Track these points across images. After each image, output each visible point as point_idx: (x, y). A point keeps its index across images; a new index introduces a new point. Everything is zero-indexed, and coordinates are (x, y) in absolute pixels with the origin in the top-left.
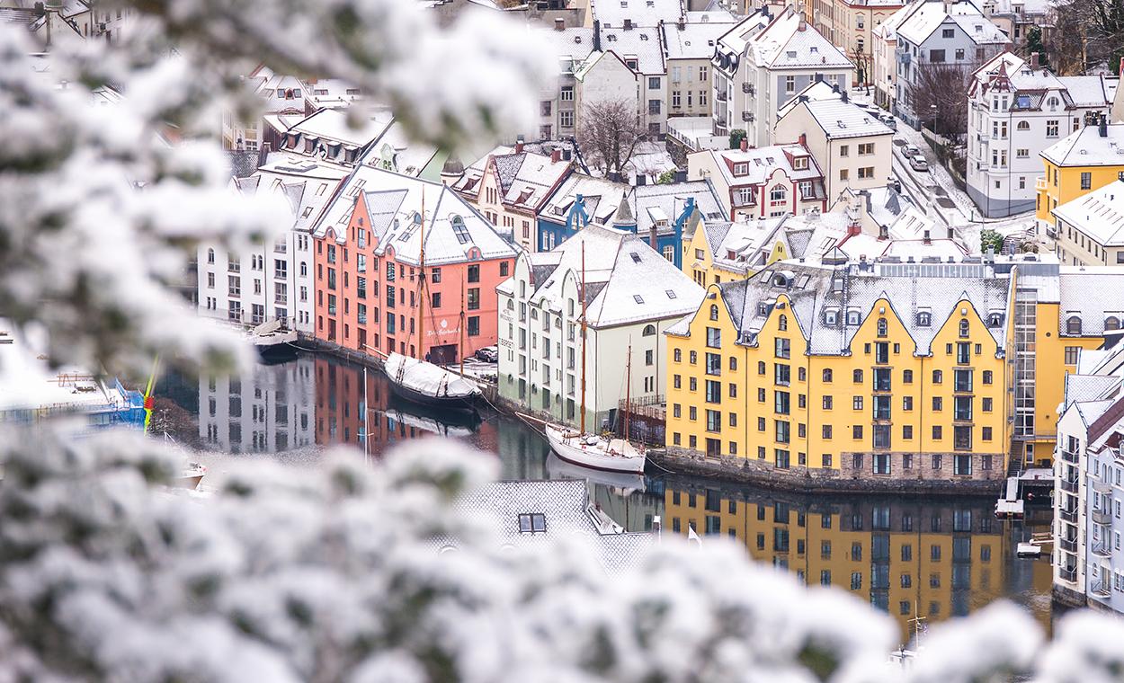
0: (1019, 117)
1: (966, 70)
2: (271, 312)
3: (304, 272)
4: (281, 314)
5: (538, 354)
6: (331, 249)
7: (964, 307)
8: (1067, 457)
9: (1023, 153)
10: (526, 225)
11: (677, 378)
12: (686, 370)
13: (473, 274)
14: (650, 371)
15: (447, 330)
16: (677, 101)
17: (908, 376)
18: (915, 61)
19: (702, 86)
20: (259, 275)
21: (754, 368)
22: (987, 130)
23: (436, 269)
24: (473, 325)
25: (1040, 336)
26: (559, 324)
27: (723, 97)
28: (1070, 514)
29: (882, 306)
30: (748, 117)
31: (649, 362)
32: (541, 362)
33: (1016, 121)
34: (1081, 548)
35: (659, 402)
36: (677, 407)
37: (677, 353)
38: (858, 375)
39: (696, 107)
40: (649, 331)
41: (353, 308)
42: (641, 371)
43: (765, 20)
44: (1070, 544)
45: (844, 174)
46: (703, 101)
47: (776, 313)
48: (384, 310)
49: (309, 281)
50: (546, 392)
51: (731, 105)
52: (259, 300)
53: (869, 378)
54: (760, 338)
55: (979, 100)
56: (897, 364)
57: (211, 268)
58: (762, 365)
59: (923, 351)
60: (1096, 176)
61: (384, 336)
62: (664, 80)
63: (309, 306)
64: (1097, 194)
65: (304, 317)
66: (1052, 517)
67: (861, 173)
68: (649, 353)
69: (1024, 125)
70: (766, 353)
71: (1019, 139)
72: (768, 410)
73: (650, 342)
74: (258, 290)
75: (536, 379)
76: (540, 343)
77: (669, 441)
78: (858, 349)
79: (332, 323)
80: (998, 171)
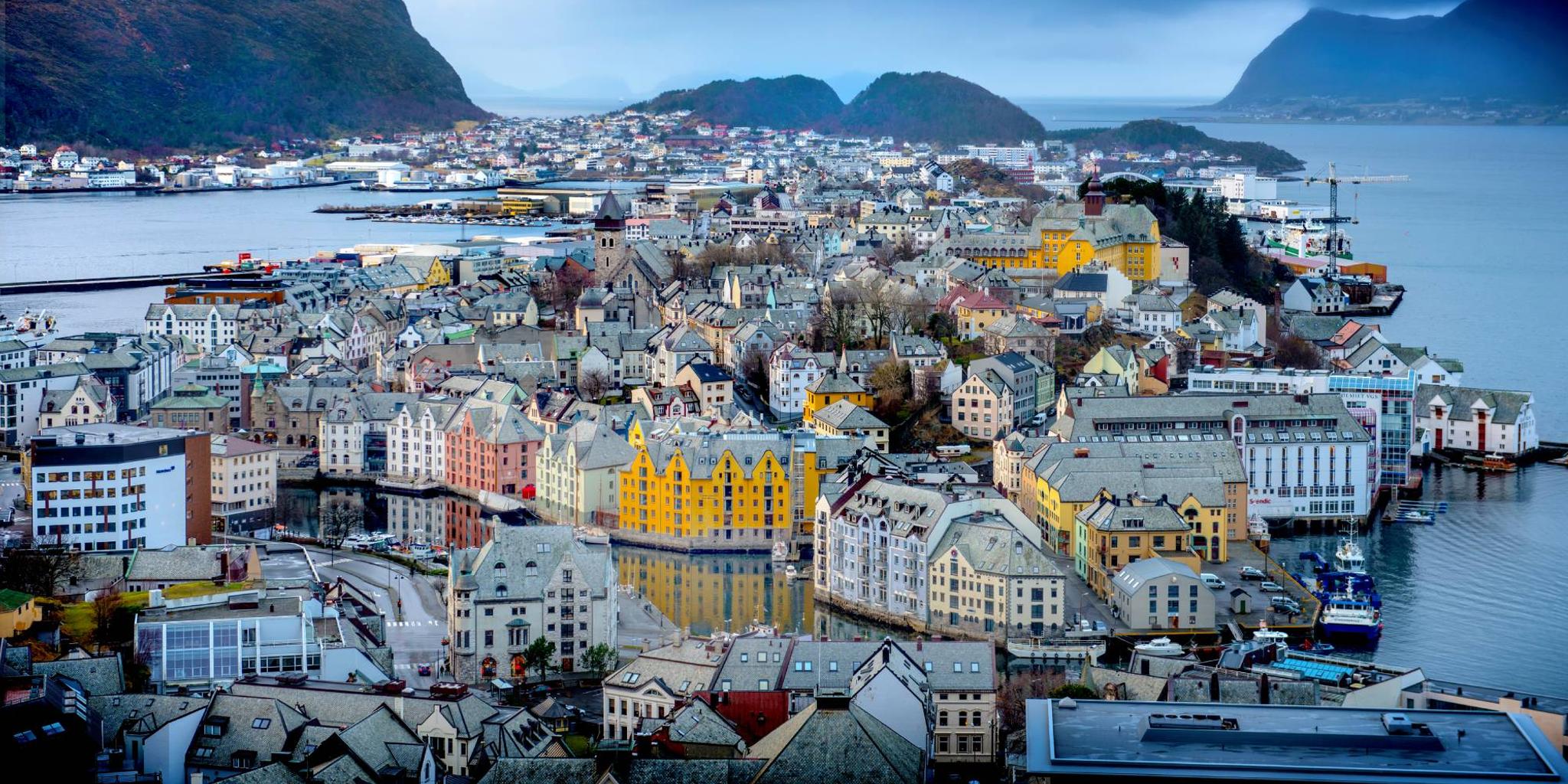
0: (794, 373)
1: (768, 354)
2: (423, 471)
3: (440, 450)
4: (428, 472)
5: (555, 485)
6: (453, 438)
7: (769, 454)
8: (820, 522)
9: (796, 389)
10: (551, 426)
11: (625, 493)
12: (629, 488)
13: (524, 449)
14: (612, 492)
15: (509, 477)
16: (628, 371)
17: (741, 489)
18: (744, 349)
19: (640, 364)
20: (417, 453)
21: (664, 487)
22: (779, 379)
23: (505, 446)
24: (524, 475)
25: (807, 469)
26: (566, 469)
27: (650, 367)
28: (822, 552)
29: (728, 454)
30: (662, 376)
31: (611, 486)
32: (557, 489)
33: (793, 374)
34: (828, 569)
35: (616, 507)
36: (625, 508)
37: (625, 481)
38: (716, 489)
39: (637, 374)
40: (611, 471)
41: (464, 467)
42: (607, 492)
43: (670, 330)
44: (823, 567)
45: (709, 399)
46: (641, 371)
47: (674, 459)
48: (480, 467)
49: (442, 455)
50: (559, 504)
51: (654, 371)
52: (418, 465)
53: (722, 491)
54: (667, 472)
55: (775, 364)
56: (735, 484)
57: (394, 450)
58: (668, 486)
59: (748, 477)
60: (832, 398)
61: (480, 480)
62: (621, 361)
63: (442, 468)
64: (833, 405)
65: (439, 473)
66: (813, 554)
67: (718, 399)
68: (611, 483)
69: (797, 376)
70: (670, 479)
71: (795, 383)
72: (671, 508)
73: (611, 477)
74: (417, 460)
75: (554, 497)
76: (556, 479)
77: (621, 526)
78: (715, 476)
79: (454, 475)
80: (784, 398)
